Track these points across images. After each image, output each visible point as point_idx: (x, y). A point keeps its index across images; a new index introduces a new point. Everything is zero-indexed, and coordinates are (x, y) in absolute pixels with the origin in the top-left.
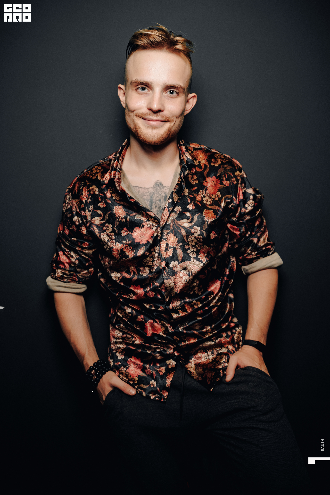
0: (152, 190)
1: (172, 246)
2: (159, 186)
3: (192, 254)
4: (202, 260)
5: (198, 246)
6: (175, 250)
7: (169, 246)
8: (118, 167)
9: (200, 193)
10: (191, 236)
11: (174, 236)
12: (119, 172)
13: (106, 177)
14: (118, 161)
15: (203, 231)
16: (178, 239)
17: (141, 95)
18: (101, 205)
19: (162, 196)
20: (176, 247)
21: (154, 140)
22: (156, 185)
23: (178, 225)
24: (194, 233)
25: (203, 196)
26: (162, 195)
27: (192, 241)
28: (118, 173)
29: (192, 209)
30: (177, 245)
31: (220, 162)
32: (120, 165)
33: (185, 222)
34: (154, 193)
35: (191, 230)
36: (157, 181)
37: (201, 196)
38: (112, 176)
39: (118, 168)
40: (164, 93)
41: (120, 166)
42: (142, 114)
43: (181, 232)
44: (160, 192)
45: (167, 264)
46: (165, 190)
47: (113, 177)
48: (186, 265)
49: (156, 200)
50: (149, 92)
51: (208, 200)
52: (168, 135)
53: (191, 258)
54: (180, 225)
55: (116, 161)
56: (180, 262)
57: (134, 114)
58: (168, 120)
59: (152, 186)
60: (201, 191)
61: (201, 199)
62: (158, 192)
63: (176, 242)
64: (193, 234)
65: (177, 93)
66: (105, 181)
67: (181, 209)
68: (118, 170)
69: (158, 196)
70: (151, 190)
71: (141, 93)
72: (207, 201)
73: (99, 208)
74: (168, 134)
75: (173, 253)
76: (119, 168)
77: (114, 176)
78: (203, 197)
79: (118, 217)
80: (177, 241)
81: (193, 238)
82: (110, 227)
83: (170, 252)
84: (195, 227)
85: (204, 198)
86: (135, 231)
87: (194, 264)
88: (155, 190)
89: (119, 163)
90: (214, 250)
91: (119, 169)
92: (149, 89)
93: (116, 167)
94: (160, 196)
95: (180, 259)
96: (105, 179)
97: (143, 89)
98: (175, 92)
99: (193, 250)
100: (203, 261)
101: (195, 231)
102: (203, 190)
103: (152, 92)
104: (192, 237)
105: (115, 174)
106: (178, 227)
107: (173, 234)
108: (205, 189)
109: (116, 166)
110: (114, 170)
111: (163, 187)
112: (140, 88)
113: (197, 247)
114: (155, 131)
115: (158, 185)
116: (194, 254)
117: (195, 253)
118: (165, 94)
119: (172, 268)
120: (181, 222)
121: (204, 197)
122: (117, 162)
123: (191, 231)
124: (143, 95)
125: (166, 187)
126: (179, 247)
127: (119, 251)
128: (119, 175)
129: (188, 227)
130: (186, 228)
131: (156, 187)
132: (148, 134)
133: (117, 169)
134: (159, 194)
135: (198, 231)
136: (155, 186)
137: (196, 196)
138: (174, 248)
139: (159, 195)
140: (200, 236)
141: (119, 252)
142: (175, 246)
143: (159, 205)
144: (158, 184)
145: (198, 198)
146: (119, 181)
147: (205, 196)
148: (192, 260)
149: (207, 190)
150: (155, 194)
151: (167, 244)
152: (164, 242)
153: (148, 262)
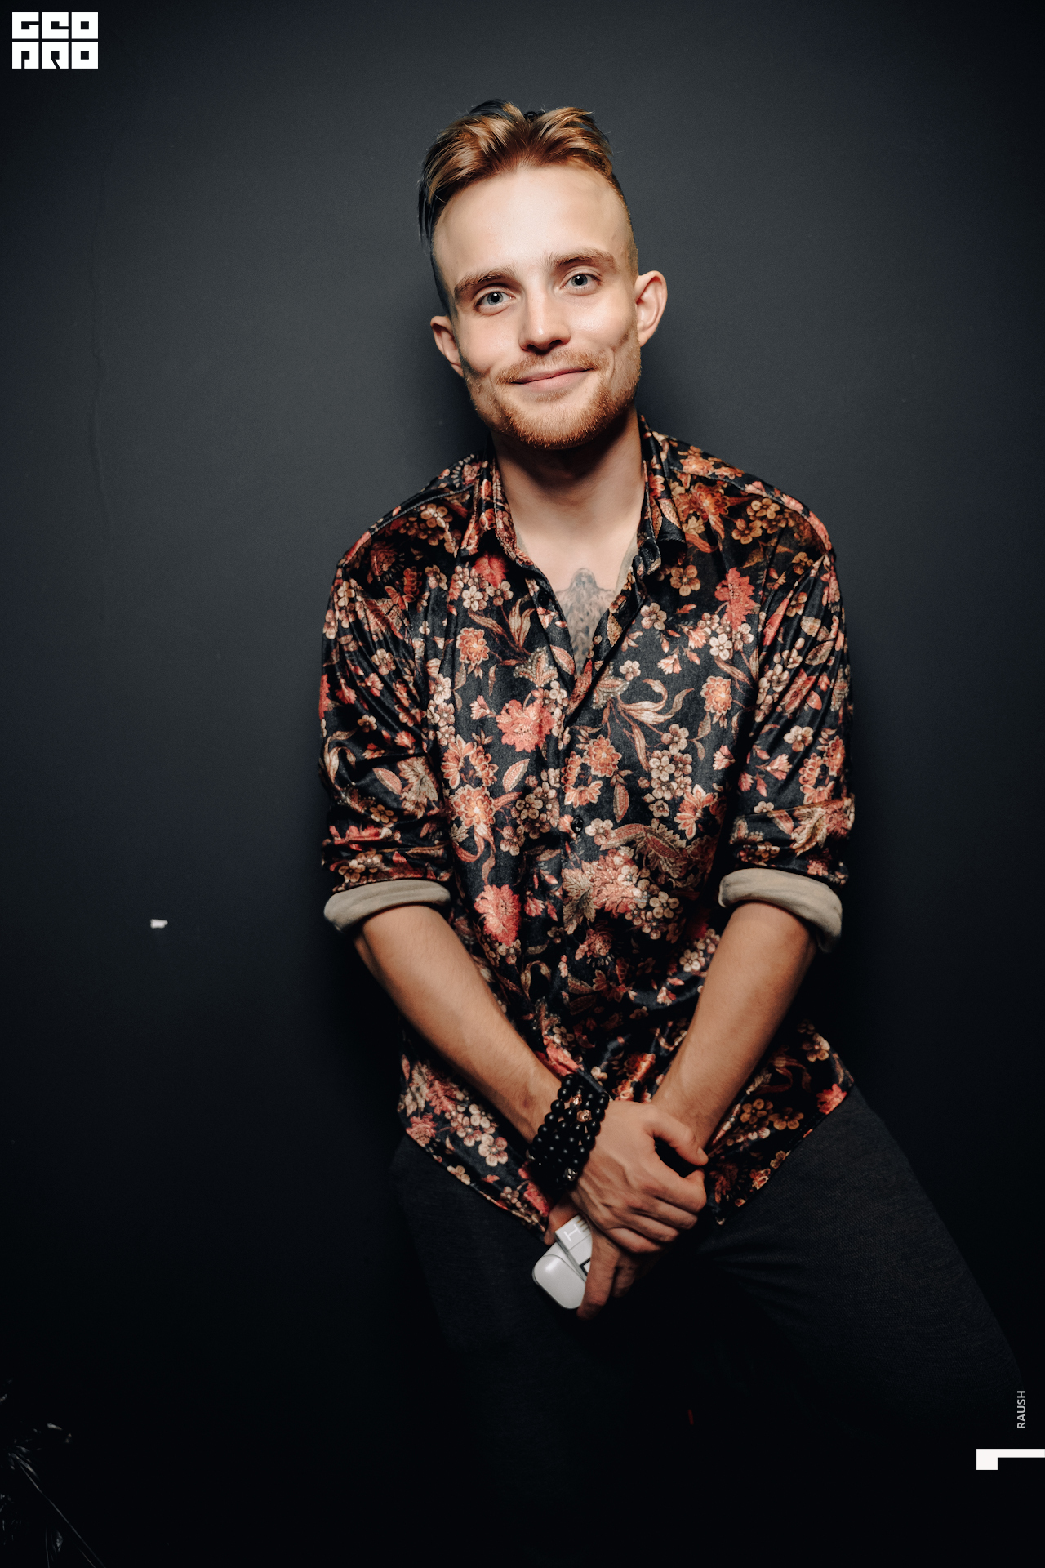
0: (566, 599)
1: (600, 776)
2: (586, 585)
3: (658, 807)
4: (685, 830)
5: (679, 787)
6: (608, 787)
7: (593, 772)
9: (701, 623)
10: (658, 752)
11: (609, 746)
12: (502, 509)
13: (470, 538)
14: (490, 479)
15: (694, 740)
16: (621, 756)
17: (494, 316)
19: (592, 618)
20: (611, 778)
21: (564, 433)
22: (577, 584)
23: (626, 715)
24: (668, 745)
25: (710, 633)
26: (592, 614)
27: (661, 768)
28: (500, 512)
29: (671, 672)
30: (616, 773)
31: (759, 533)
32: (499, 489)
33: (647, 710)
34: (571, 606)
35: (661, 733)
36: (582, 569)
37: (705, 632)
38: (487, 526)
39: (497, 500)
40: (557, 289)
41: (499, 493)
42: (514, 368)
43: (631, 737)
44: (587, 606)
45: (579, 824)
46: (600, 601)
47: (490, 527)
48: (633, 835)
49: (578, 628)
50: (514, 301)
51: (726, 647)
52: (604, 408)
53: (654, 817)
54: (629, 716)
55: (485, 481)
56: (618, 822)
57: (493, 378)
58: (591, 364)
59: (567, 586)
60: (706, 617)
61: (704, 641)
62: (583, 606)
63: (614, 765)
64: (666, 747)
65: (594, 278)
66: (469, 548)
67: (639, 668)
68: (497, 505)
69: (581, 616)
70: (564, 599)
71: (493, 311)
72: (721, 648)
74: (604, 405)
75: (602, 794)
76: (500, 497)
77: (493, 525)
78: (711, 636)
79: (467, 662)
80: (616, 762)
81: (666, 759)
82: (446, 686)
83: (593, 792)
84: (675, 726)
85: (714, 639)
86: (507, 711)
87: (658, 836)
88: (574, 598)
89: (495, 484)
90: (725, 805)
91: (501, 501)
92: (511, 292)
93: (488, 499)
94: (587, 619)
95: (621, 814)
96: (468, 542)
97: (495, 299)
98: (588, 278)
99: (660, 797)
100: (686, 833)
101: (672, 739)
102: (712, 613)
103: (522, 298)
104: (663, 755)
105: (492, 519)
106: (626, 722)
107: (608, 739)
108: (719, 609)
109: (488, 496)
110: (486, 508)
111: (595, 590)
112: (486, 298)
113: (675, 788)
114: (561, 406)
115: (584, 583)
116: (662, 806)
117: (666, 806)
118: (562, 291)
119: (593, 837)
120: (635, 708)
121: (715, 634)
122: (487, 483)
123: (660, 736)
124: (498, 316)
125: (603, 590)
126: (621, 780)
127: (461, 760)
128: (506, 519)
129: (654, 726)
130: (649, 728)
131: (578, 590)
132: (545, 420)
134: (585, 612)
135: (681, 740)
136: (574, 585)
137: (688, 632)
138: (607, 781)
139: (584, 615)
140: (685, 755)
141: (460, 764)
142: (608, 776)
143: (583, 643)
144: (584, 579)
145: (694, 639)
146: (509, 533)
147: (718, 631)
148: (655, 823)
149: (726, 614)
150: (576, 612)
151: (585, 768)
152: (576, 760)
153: (528, 809)
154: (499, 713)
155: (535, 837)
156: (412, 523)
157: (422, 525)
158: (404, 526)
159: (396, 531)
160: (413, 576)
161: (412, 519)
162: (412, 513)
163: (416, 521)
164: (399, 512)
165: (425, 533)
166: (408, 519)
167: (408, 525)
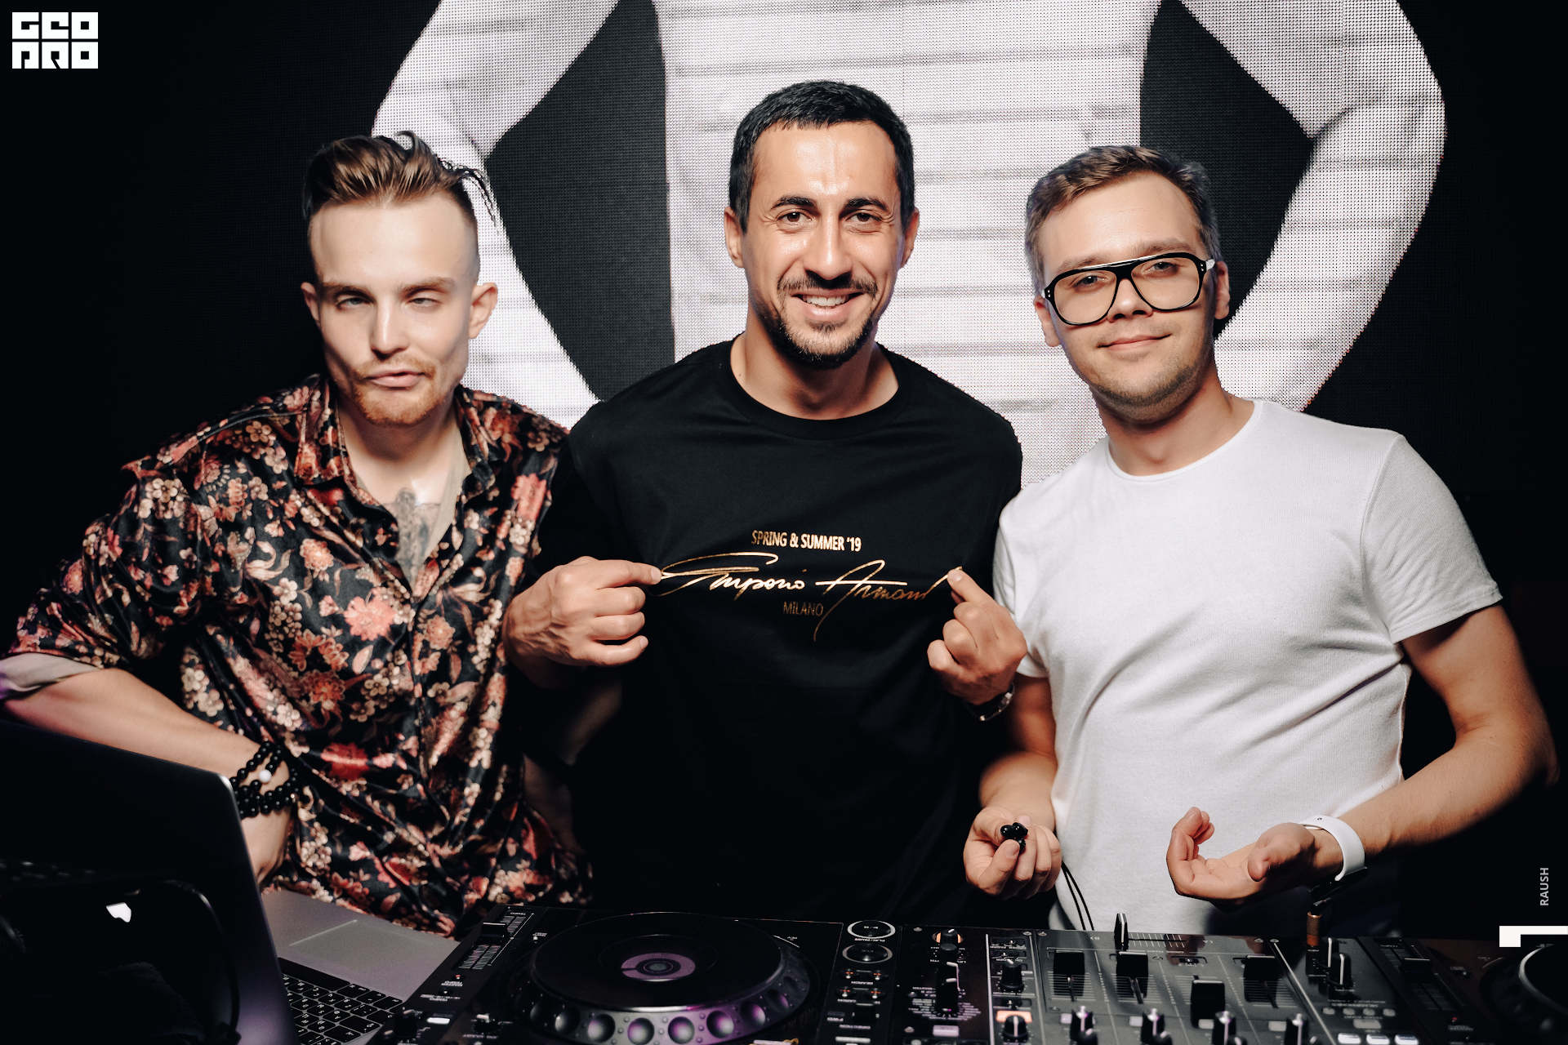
1: (438, 649)
2: (409, 501)
6: (444, 657)
7: (432, 646)
8: (341, 445)
9: (504, 519)
10: (481, 622)
11: (444, 624)
16: (454, 630)
18: (273, 529)
19: (415, 525)
20: (447, 650)
23: (455, 597)
24: (488, 616)
27: (483, 635)
30: (451, 644)
33: (472, 591)
35: (482, 608)
36: (404, 488)
37: (507, 525)
43: (460, 614)
53: (481, 675)
54: (460, 598)
55: (330, 427)
56: (453, 683)
59: (393, 500)
60: (507, 514)
61: (507, 532)
63: (449, 639)
64: (486, 618)
65: (432, 300)
72: (517, 535)
73: (268, 538)
75: (440, 663)
79: (312, 568)
80: (450, 636)
81: (486, 627)
82: (291, 589)
83: (432, 662)
85: (512, 529)
86: (353, 607)
88: (399, 510)
95: (455, 676)
99: (485, 658)
101: (490, 610)
102: (510, 510)
104: (485, 624)
106: (455, 603)
107: (443, 618)
108: (515, 506)
115: (407, 498)
119: (434, 698)
120: (463, 590)
121: (512, 526)
123: (482, 610)
127: (310, 649)
129: (477, 603)
130: (474, 605)
133: (339, 451)
135: (497, 611)
136: (399, 500)
137: (495, 528)
138: (443, 652)
139: (407, 523)
141: (308, 653)
142: (444, 648)
147: (514, 522)
148: (481, 679)
149: (519, 509)
151: (426, 643)
152: (419, 638)
153: (377, 687)
154: (346, 609)
155: (383, 707)
156: (237, 436)
157: (246, 439)
158: (230, 438)
159: (222, 442)
160: (238, 488)
161: (238, 432)
162: (237, 427)
163: (241, 434)
164: (226, 425)
165: (249, 447)
166: (234, 432)
167: (234, 438)
